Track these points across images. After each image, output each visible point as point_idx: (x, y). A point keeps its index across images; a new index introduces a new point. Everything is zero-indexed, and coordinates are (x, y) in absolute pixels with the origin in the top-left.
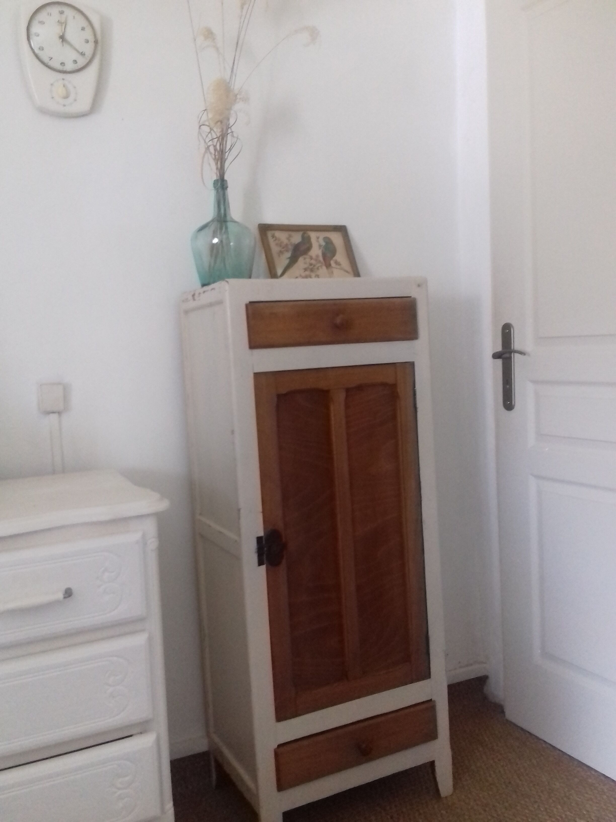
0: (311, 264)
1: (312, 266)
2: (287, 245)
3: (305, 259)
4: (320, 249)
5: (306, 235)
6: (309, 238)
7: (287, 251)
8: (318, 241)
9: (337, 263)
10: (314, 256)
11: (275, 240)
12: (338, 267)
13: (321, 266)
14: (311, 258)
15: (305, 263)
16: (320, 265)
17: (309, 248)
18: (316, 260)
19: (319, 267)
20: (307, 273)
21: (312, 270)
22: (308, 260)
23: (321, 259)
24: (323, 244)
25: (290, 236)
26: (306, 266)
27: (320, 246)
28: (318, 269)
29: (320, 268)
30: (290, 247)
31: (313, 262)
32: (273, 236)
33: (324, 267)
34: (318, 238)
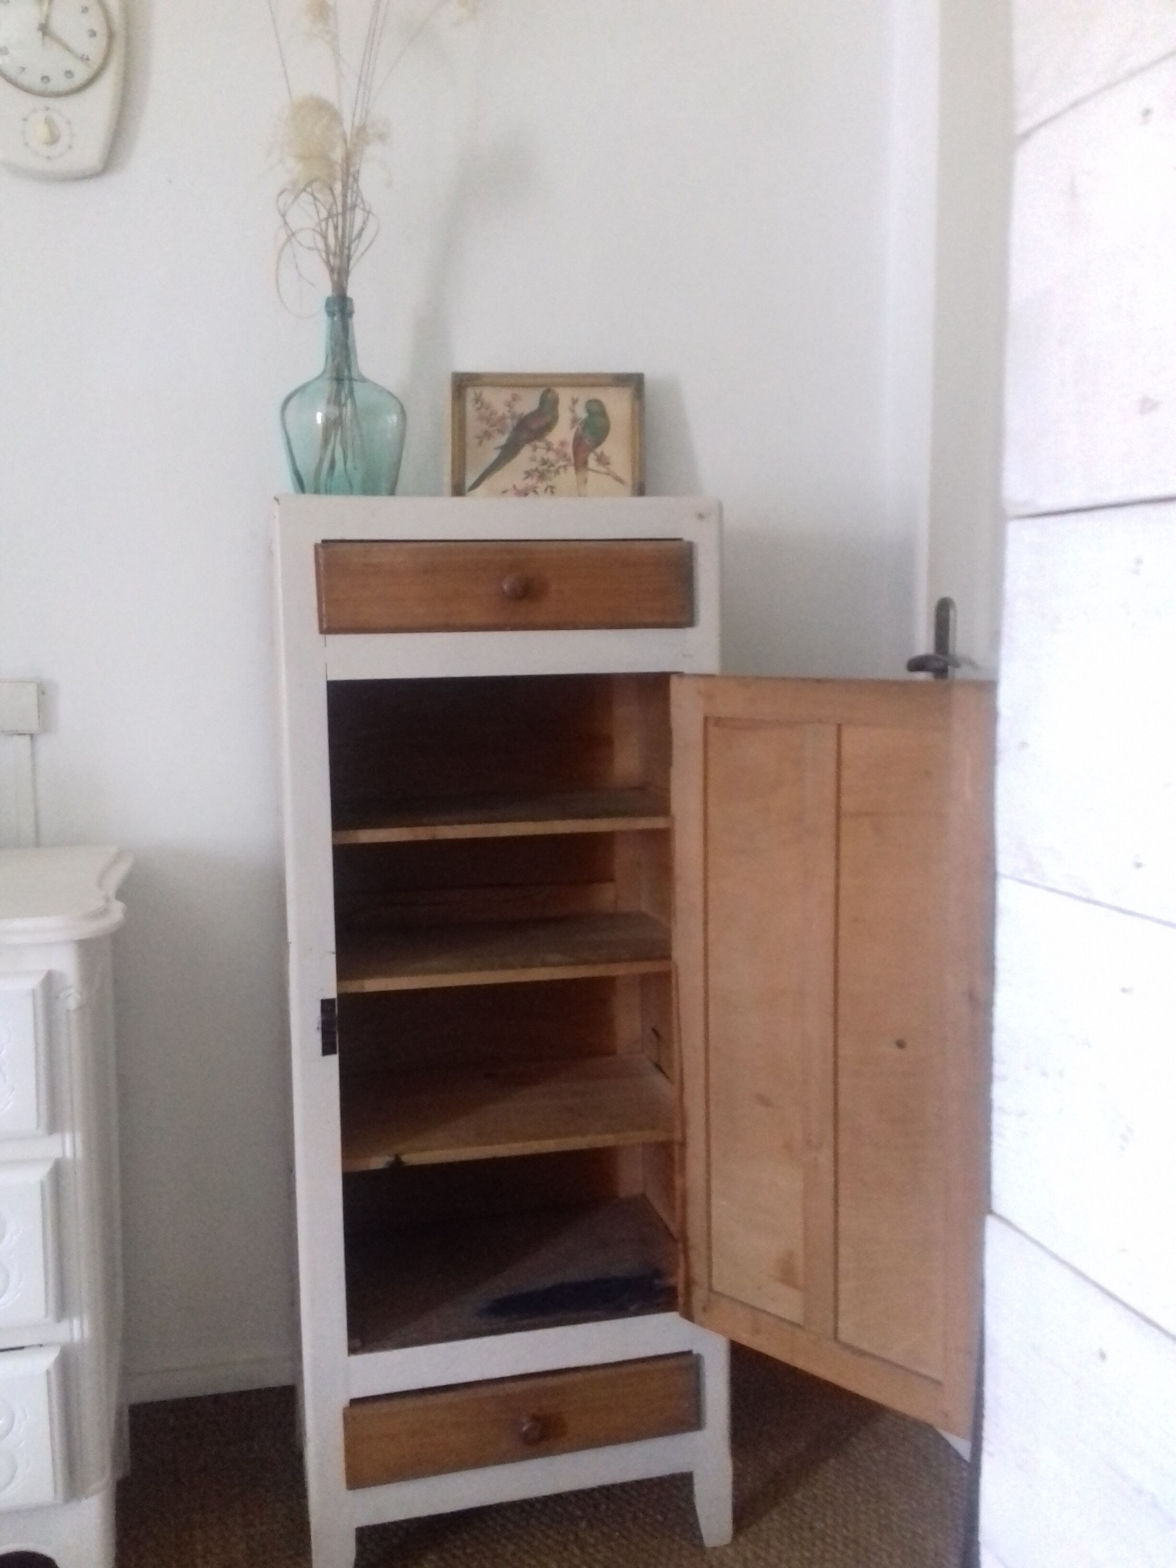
0: (544, 462)
1: (545, 467)
2: (503, 418)
3: (535, 448)
4: (572, 427)
5: (549, 396)
6: (556, 401)
7: (501, 432)
8: (573, 411)
9: (602, 460)
10: (556, 445)
11: (479, 409)
12: (602, 469)
13: (565, 467)
14: (549, 448)
15: (533, 459)
16: (562, 463)
17: (549, 427)
18: (558, 452)
19: (560, 467)
20: (531, 482)
21: (542, 476)
22: (541, 453)
23: (569, 450)
24: (582, 414)
25: (515, 398)
26: (534, 465)
27: (574, 421)
28: (557, 472)
29: (562, 470)
30: (510, 424)
31: (551, 456)
32: (478, 400)
33: (571, 470)
34: (575, 402)
